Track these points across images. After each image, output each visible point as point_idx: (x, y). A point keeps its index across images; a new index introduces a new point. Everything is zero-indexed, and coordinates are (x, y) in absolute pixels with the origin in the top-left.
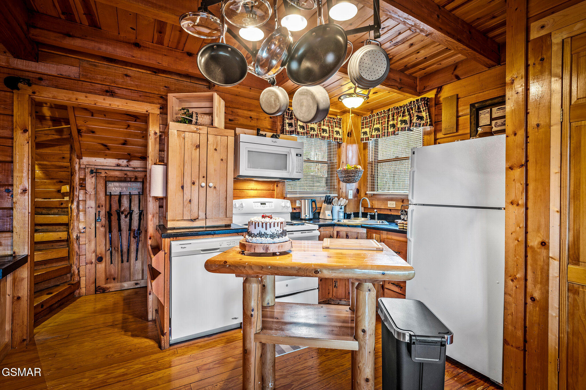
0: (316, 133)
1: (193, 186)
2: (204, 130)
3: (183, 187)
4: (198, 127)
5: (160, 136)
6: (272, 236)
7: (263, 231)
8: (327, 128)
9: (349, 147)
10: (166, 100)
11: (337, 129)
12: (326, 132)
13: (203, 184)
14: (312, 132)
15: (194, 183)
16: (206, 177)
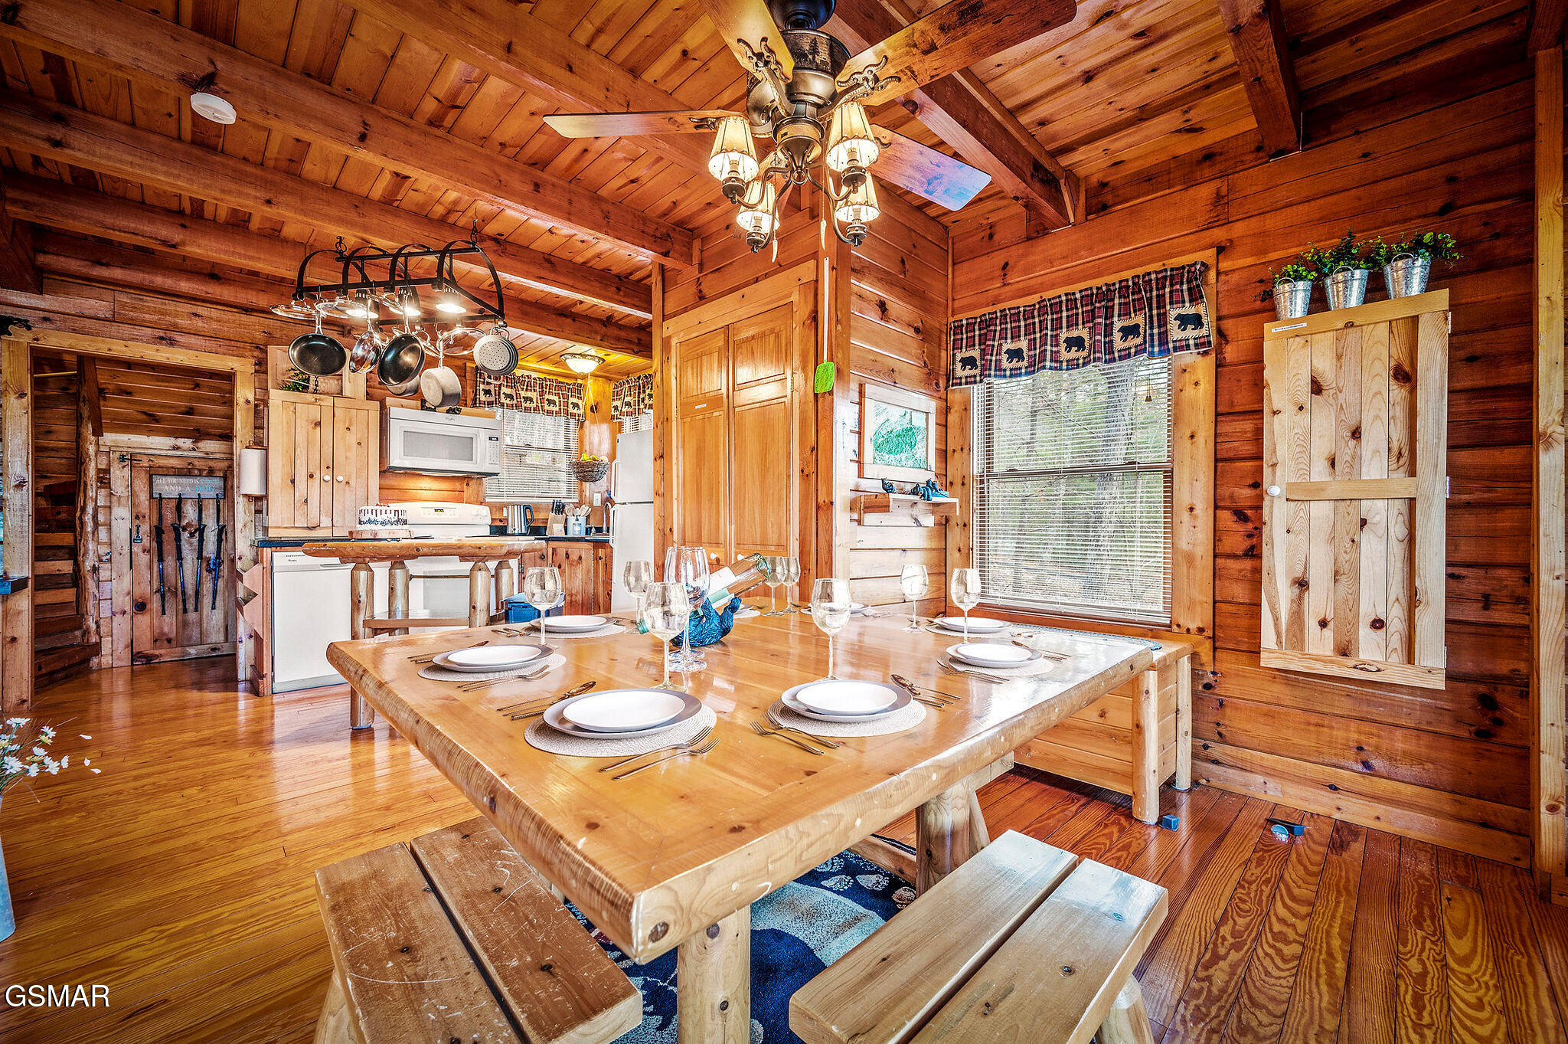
0: (534, 405)
1: (310, 480)
2: (328, 401)
3: (293, 482)
4: (318, 396)
5: (256, 406)
6: (383, 523)
8: (556, 399)
9: (595, 428)
10: (266, 352)
11: (575, 400)
12: (555, 404)
13: (328, 478)
14: (528, 405)
15: (311, 476)
16: (331, 468)
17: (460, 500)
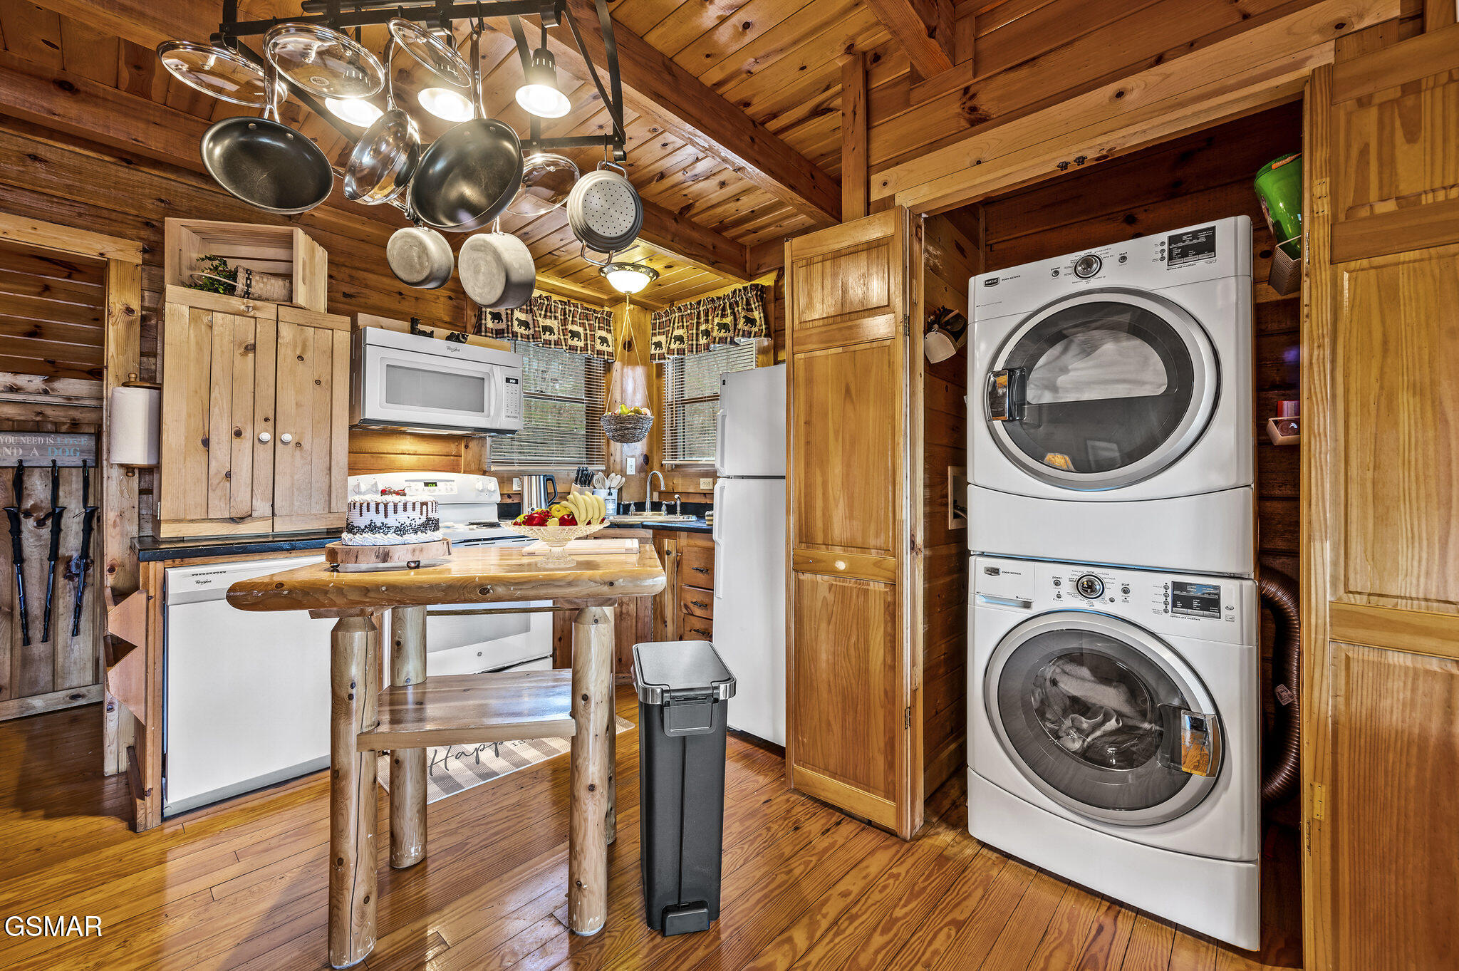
0: (555, 337)
1: (236, 441)
2: (268, 311)
3: (206, 442)
4: (251, 303)
5: (144, 318)
6: (401, 530)
7: (379, 519)
8: (581, 330)
9: (629, 371)
10: (161, 232)
11: (603, 333)
12: (579, 339)
13: (266, 436)
14: (547, 336)
15: (238, 434)
16: (273, 421)
17: (455, 469)
